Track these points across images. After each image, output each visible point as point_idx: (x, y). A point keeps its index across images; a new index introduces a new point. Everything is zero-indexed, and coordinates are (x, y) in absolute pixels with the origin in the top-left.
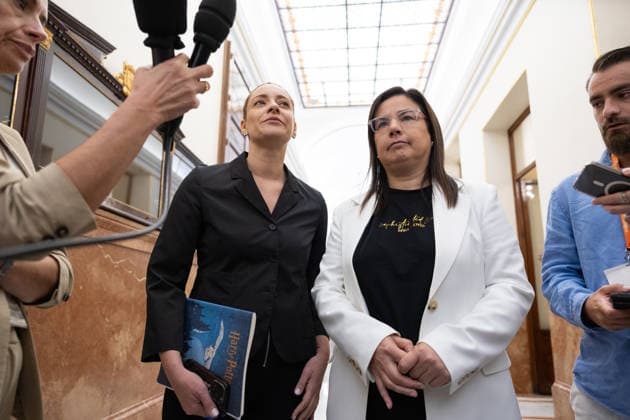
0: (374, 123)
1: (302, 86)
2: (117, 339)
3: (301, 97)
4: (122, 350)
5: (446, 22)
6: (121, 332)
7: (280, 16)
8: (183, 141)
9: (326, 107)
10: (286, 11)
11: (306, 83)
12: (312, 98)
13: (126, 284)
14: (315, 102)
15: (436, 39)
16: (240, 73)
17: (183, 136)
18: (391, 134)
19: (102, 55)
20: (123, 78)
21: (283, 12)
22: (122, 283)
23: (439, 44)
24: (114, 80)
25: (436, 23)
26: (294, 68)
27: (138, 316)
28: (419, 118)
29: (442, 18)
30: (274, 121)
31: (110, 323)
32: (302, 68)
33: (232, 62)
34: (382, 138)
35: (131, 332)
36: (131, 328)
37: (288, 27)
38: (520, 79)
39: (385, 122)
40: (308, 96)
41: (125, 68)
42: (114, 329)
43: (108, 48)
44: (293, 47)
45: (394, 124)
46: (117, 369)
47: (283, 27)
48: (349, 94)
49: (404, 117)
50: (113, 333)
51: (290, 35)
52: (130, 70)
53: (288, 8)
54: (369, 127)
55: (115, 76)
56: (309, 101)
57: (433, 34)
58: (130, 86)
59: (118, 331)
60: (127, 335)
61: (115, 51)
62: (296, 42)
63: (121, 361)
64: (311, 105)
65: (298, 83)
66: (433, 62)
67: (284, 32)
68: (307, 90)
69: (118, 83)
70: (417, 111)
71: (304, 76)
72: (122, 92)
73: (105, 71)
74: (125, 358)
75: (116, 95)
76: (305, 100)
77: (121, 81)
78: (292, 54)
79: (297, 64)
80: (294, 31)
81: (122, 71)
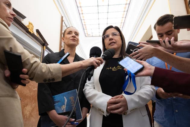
0: (104, 37)
1: (85, 30)
2: (26, 108)
3: (85, 33)
4: (28, 112)
5: (127, 11)
6: (28, 106)
7: (78, 9)
8: (48, 46)
9: (92, 36)
10: (80, 8)
11: (86, 29)
12: (88, 34)
13: (29, 90)
14: (89, 35)
15: (125, 16)
16: (66, 26)
17: (48, 45)
18: (110, 40)
19: (22, 19)
20: (29, 26)
21: (79, 8)
22: (28, 91)
23: (125, 17)
24: (26, 27)
25: (124, 11)
26: (83, 25)
27: (33, 101)
28: (118, 35)
29: (126, 10)
30: (74, 40)
31: (24, 103)
32: (85, 25)
33: (63, 22)
34: (107, 41)
35: (31, 106)
36: (31, 105)
37: (81, 13)
38: (149, 27)
39: (108, 36)
40: (87, 33)
41: (29, 23)
42: (25, 105)
43: (24, 17)
44: (82, 19)
45: (111, 37)
46: (26, 118)
47: (79, 12)
48: (99, 33)
49: (114, 34)
50: (25, 106)
51: (81, 15)
52: (31, 24)
53: (81, 7)
54: (103, 38)
55: (26, 26)
56: (87, 35)
57: (124, 15)
58: (31, 29)
59: (27, 106)
60: (30, 107)
61: (26, 18)
62: (83, 17)
63: (28, 115)
64: (88, 36)
65: (84, 29)
66: (124, 23)
67: (80, 14)
68: (87, 31)
69: (27, 28)
70: (118, 33)
71: (86, 27)
72: (28, 31)
73: (23, 24)
74: (29, 115)
75: (26, 32)
76: (86, 34)
77: (28, 27)
78: (82, 21)
79: (83, 24)
80: (82, 14)
81: (28, 24)
